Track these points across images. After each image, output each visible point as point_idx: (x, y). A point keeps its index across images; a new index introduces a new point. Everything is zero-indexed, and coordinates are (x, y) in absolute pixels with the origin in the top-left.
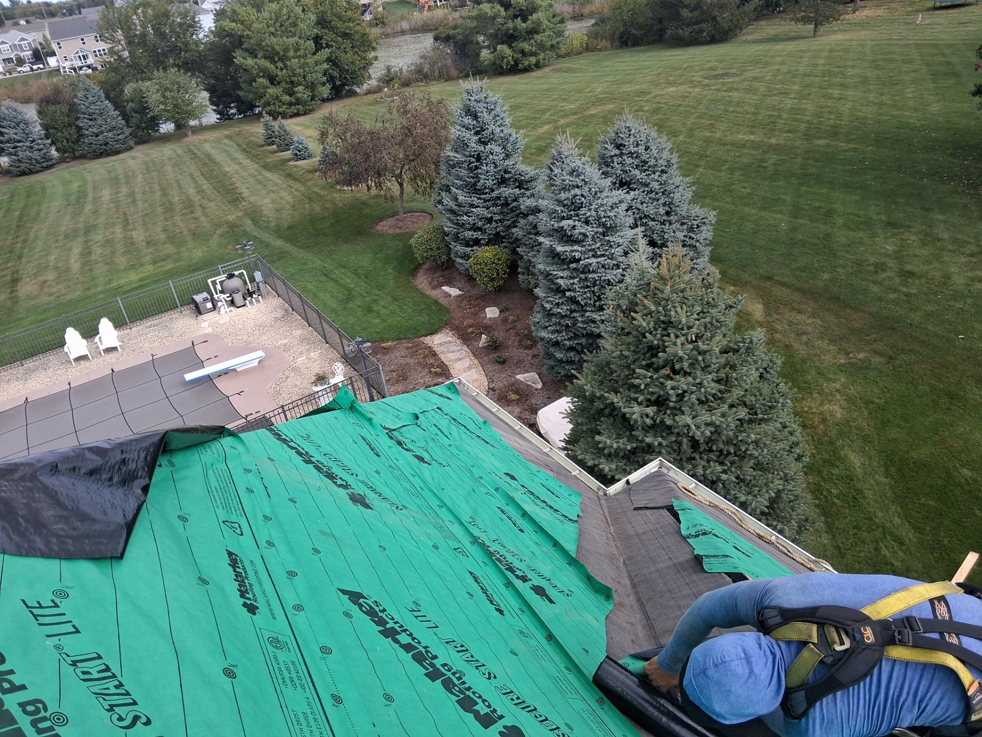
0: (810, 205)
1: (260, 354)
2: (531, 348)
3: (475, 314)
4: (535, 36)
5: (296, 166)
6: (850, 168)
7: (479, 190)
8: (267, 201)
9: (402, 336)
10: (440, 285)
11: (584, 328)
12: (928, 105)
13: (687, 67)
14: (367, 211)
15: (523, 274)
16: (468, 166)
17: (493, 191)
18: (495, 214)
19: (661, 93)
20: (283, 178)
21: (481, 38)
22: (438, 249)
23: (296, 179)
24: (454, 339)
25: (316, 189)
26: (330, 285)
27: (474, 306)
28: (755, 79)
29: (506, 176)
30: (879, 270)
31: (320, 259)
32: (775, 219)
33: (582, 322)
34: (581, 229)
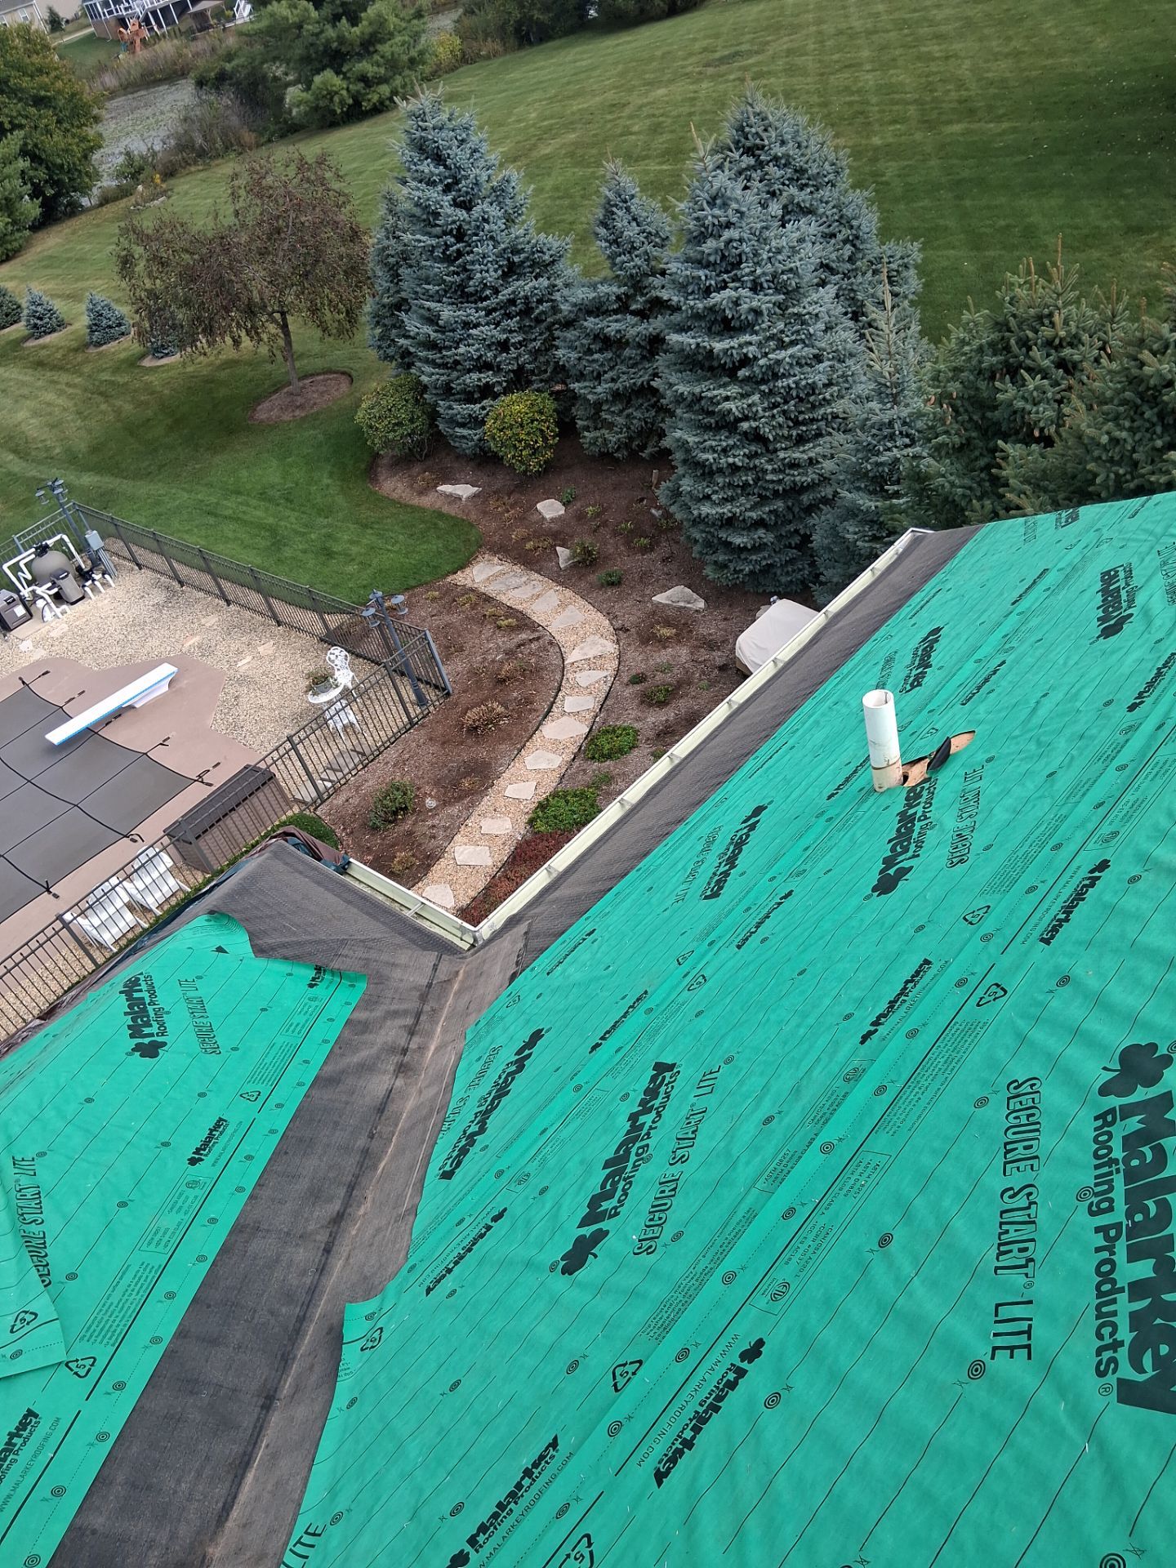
0: (990, 226)
1: (166, 670)
2: (652, 550)
3: (521, 519)
4: (379, 47)
5: (44, 347)
6: (1024, 158)
7: (472, 295)
8: (21, 415)
9: (412, 583)
10: (431, 487)
11: (780, 481)
12: (1091, 42)
13: (664, 54)
14: (223, 392)
15: (587, 429)
16: (444, 253)
17: (496, 292)
18: (511, 332)
19: (645, 101)
20: (30, 371)
21: (278, 70)
22: (412, 421)
23: (55, 368)
24: (506, 567)
25: (105, 376)
26: (229, 529)
27: (513, 506)
28: (790, 52)
29: (516, 259)
30: (1154, 301)
31: (183, 489)
32: (948, 258)
33: (774, 471)
34: (750, 301)
